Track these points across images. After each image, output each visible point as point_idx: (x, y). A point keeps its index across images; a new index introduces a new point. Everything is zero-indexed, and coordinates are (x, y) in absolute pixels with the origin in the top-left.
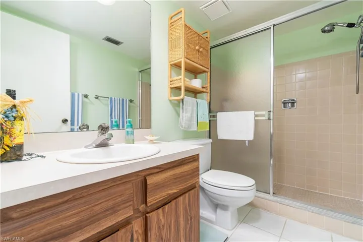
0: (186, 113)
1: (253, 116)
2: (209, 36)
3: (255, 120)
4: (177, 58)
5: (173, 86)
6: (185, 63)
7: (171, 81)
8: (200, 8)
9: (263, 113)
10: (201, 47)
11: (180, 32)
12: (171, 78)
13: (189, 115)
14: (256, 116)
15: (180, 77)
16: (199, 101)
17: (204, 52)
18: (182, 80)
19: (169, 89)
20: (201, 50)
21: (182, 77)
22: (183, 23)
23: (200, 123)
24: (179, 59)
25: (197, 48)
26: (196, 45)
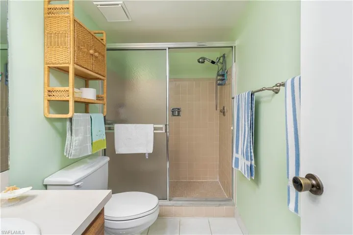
0: (77, 135)
1: (153, 129)
2: (104, 38)
3: (154, 133)
4: (61, 62)
5: (53, 98)
6: (75, 70)
7: (49, 91)
8: (95, 3)
9: (161, 126)
10: (96, 51)
11: (66, 27)
12: (48, 86)
13: (80, 137)
14: (155, 129)
15: (67, 88)
16: (94, 116)
17: (100, 57)
18: (70, 92)
19: (46, 102)
20: (97, 54)
21: (70, 88)
22: (72, 17)
23: (96, 142)
24: (64, 63)
25: (91, 52)
26: (89, 48)
